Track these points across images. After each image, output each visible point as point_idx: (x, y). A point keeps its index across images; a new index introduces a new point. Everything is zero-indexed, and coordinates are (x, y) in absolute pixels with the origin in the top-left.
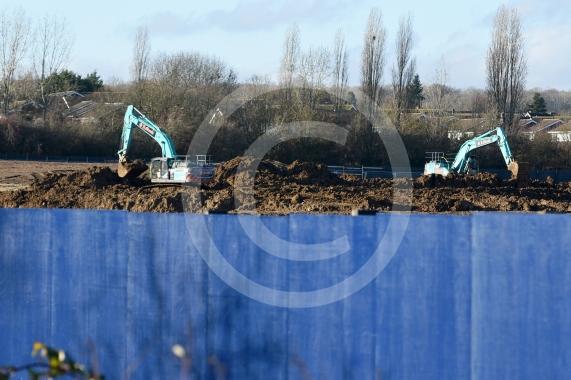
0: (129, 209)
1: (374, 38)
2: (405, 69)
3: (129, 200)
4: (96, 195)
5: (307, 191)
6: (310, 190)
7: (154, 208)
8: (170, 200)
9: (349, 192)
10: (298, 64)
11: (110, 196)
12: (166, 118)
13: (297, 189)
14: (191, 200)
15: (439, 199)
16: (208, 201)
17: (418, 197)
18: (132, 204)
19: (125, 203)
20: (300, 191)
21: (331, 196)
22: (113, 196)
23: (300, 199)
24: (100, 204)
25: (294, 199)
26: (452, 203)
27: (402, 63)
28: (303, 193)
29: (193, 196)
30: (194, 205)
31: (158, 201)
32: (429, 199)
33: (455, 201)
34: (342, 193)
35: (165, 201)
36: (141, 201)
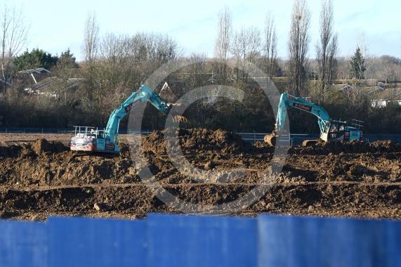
0: (60, 177)
1: (300, 18)
2: (328, 45)
3: (60, 168)
4: (31, 165)
5: (219, 159)
6: (222, 157)
7: (82, 175)
8: (96, 168)
9: (258, 158)
10: (231, 42)
11: (43, 165)
12: (113, 92)
13: (210, 157)
14: (115, 167)
15: (337, 164)
16: (130, 169)
17: (318, 163)
18: (63, 172)
19: (56, 171)
20: (213, 158)
21: (240, 163)
22: (47, 164)
23: (212, 166)
24: (34, 172)
25: (206, 165)
26: (348, 167)
27: (325, 40)
28: (215, 160)
29: (117, 164)
30: (118, 172)
31: (85, 169)
32: (328, 164)
33: (350, 165)
34: (251, 160)
35: (92, 169)
36: (70, 169)
